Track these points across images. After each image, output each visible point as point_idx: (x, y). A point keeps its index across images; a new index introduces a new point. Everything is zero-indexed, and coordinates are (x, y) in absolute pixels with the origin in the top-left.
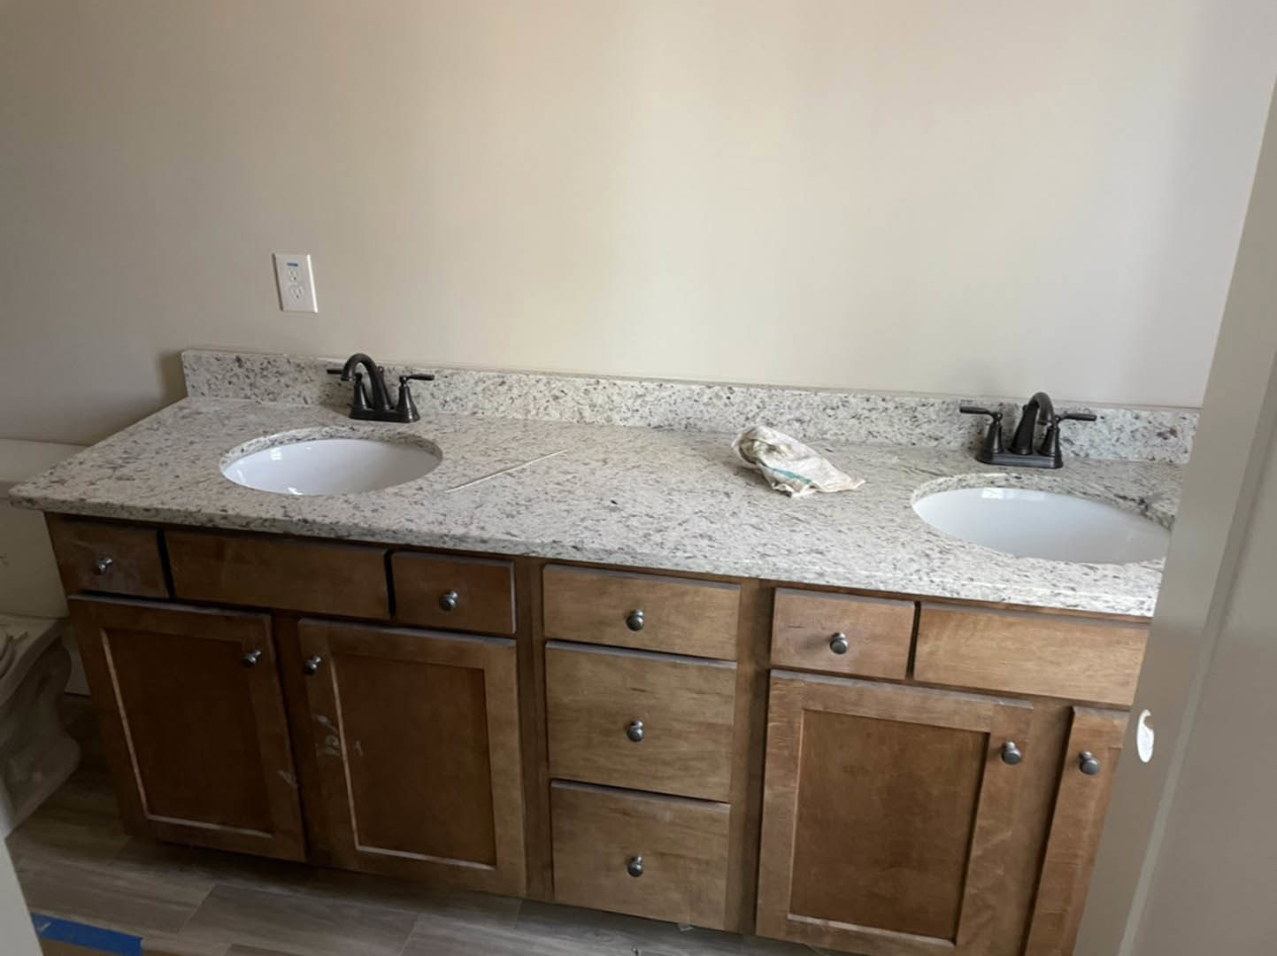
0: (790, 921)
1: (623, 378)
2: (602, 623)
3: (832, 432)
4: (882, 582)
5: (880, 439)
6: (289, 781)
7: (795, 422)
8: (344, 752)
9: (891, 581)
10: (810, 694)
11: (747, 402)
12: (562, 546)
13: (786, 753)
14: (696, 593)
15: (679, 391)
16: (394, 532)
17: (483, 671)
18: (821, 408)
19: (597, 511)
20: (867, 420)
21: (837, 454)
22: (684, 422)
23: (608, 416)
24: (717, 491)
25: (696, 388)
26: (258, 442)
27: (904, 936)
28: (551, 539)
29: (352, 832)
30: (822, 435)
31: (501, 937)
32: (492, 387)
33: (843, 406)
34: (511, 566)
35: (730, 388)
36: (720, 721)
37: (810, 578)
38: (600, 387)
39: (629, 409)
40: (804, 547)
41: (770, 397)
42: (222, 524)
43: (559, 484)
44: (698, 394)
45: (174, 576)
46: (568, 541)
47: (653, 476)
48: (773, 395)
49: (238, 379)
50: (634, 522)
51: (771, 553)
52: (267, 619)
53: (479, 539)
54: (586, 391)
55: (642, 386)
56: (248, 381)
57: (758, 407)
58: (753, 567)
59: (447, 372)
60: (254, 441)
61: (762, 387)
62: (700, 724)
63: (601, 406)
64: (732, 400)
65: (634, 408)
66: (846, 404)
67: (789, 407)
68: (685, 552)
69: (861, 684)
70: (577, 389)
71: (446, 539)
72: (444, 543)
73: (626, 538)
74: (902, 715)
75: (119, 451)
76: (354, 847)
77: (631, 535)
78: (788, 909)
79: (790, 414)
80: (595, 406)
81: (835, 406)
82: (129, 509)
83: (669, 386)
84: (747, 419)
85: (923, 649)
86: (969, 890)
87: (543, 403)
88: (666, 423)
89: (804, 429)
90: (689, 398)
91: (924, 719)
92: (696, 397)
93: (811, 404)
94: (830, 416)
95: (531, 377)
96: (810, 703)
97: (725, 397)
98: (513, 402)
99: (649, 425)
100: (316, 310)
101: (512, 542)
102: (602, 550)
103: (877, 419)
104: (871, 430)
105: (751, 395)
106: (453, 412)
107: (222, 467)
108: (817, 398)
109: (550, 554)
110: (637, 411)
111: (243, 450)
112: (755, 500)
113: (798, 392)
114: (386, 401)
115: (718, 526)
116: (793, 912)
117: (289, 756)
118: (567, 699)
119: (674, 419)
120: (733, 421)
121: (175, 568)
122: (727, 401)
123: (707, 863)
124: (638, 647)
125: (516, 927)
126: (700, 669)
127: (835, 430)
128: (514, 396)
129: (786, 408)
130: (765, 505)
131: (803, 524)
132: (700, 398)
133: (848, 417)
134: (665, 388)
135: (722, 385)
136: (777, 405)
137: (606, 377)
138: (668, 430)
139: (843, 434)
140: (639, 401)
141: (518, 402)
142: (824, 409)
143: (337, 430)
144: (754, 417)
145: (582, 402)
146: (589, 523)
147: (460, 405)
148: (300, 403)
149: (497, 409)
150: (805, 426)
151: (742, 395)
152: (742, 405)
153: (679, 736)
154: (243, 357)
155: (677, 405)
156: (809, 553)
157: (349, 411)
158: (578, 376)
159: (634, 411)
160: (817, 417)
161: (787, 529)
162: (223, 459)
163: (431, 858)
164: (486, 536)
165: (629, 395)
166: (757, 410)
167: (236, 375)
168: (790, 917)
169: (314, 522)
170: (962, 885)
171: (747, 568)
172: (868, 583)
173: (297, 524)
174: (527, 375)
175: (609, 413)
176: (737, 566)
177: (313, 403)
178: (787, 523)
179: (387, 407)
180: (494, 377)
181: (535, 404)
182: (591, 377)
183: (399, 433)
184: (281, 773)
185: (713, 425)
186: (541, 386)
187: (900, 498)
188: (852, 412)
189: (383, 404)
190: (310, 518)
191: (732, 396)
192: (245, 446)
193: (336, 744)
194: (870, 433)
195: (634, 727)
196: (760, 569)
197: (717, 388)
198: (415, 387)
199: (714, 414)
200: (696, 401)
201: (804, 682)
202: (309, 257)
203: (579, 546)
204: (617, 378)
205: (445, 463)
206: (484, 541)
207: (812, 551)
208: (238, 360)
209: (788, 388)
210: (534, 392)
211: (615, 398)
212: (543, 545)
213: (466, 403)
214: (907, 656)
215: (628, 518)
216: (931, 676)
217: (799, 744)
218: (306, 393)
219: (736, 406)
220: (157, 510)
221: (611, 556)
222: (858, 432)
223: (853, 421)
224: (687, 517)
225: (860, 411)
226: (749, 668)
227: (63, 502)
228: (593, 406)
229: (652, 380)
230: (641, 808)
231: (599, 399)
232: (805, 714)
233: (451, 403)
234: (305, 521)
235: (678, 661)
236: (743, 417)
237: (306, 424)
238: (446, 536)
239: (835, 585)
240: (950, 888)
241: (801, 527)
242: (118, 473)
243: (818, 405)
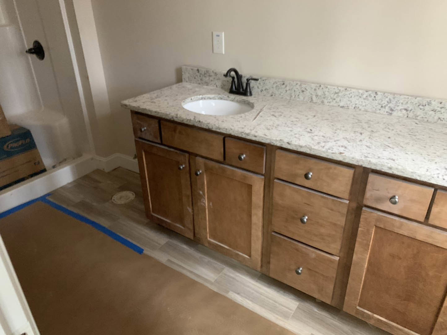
0: (358, 309)
1: (331, 85)
2: (296, 175)
3: (421, 116)
4: (418, 176)
5: (444, 122)
6: (190, 211)
7: (404, 110)
8: (207, 205)
9: (423, 176)
10: (379, 220)
11: (383, 99)
12: (283, 142)
13: (365, 242)
14: (335, 169)
15: (354, 92)
16: (226, 129)
17: (252, 185)
18: (417, 105)
19: (303, 132)
20: (439, 112)
21: (420, 125)
22: (354, 106)
23: (322, 101)
24: (357, 132)
25: (361, 91)
26: (197, 97)
27: (406, 330)
28: (279, 139)
29: (207, 233)
30: (416, 117)
31: (250, 283)
32: (279, 86)
33: (428, 105)
34: (265, 148)
35: (376, 93)
36: (339, 223)
37: (385, 170)
38: (321, 88)
39: (331, 98)
40: (386, 157)
41: (394, 98)
42: (176, 120)
43: (292, 121)
44: (362, 94)
45: (163, 136)
46: (286, 140)
47: (332, 123)
48: (395, 97)
49: (197, 77)
50: (316, 138)
51: (370, 157)
52: (187, 155)
53: (254, 135)
54: (315, 90)
55: (338, 89)
56: (200, 78)
57: (388, 102)
58: (360, 161)
59: (264, 78)
60: (196, 97)
61: (391, 93)
62: (331, 223)
63: (320, 96)
64: (376, 98)
65: (334, 98)
66: (430, 104)
67: (402, 103)
68: (332, 151)
69: (403, 220)
70: (312, 88)
71: (243, 134)
72: (242, 135)
73: (310, 143)
74: (420, 237)
75: (155, 95)
76: (207, 238)
77: (312, 142)
78: (357, 304)
79: (402, 106)
80: (318, 96)
81: (424, 105)
82: (151, 111)
83: (349, 89)
84: (382, 107)
85: (434, 209)
86: (440, 319)
87: (297, 93)
88: (346, 105)
89: (407, 114)
90: (357, 96)
91: (430, 241)
92: (360, 95)
93: (413, 103)
94: (421, 109)
95: (294, 82)
96: (378, 223)
97: (373, 96)
98: (286, 92)
99: (339, 106)
100: (224, 53)
101: (265, 138)
102: (298, 145)
103: (444, 112)
104: (440, 117)
105: (385, 96)
106: (264, 94)
107: (182, 104)
108: (416, 100)
109: (278, 144)
110: (335, 99)
111: (191, 99)
112: (373, 137)
113: (408, 97)
114: (241, 87)
115: (352, 144)
116: (359, 306)
117: (191, 203)
118: (280, 202)
119: (350, 104)
120: (375, 107)
121: (163, 133)
122: (374, 98)
123: (327, 277)
124: (309, 187)
125: (257, 281)
126: (333, 200)
127: (422, 115)
128: (287, 89)
129: (401, 103)
130: (376, 140)
131: (390, 149)
132: (362, 96)
133: (430, 110)
134: (348, 90)
135: (373, 91)
136: (396, 102)
137: (324, 84)
138: (347, 108)
139: (426, 118)
140: (336, 95)
141: (288, 92)
142: (419, 106)
143: (223, 97)
144: (385, 106)
145: (313, 94)
146: (297, 136)
147: (267, 92)
148: (215, 87)
149: (280, 94)
150: (408, 112)
151: (381, 96)
152: (380, 101)
153: (321, 226)
154: (200, 69)
155: (352, 98)
156: (388, 159)
157: (229, 91)
158: (313, 83)
159: (333, 99)
160: (415, 109)
161: (382, 149)
162: (184, 101)
163: (230, 249)
164: (256, 134)
165: (332, 92)
166: (387, 103)
167: (197, 76)
168: (358, 307)
169: (202, 122)
170: (437, 316)
171: (357, 161)
172: (412, 175)
173: (197, 122)
174: (293, 82)
175: (323, 99)
176: (353, 159)
177: (219, 87)
178: (383, 147)
179: (241, 90)
180: (281, 82)
181: (294, 94)
182: (318, 84)
183: (243, 100)
184: (188, 208)
185: (366, 108)
186: (298, 86)
187: (443, 145)
188: (432, 108)
189: (240, 88)
190: (201, 121)
191: (376, 96)
192: (193, 98)
193: (204, 201)
194: (439, 118)
195: (304, 218)
196: (363, 162)
197: (370, 92)
198: (252, 83)
199: (367, 104)
200: (360, 97)
201: (377, 214)
202: (223, 33)
203: (290, 143)
204: (329, 85)
205: (254, 110)
206: (255, 136)
207: (390, 159)
208: (198, 70)
209: (404, 95)
210: (295, 88)
211: (326, 93)
212: (276, 141)
213: (269, 91)
214: (426, 211)
215: (314, 136)
216: (437, 223)
217: (371, 239)
218: (217, 84)
219: (378, 101)
220: (158, 113)
221: (302, 148)
222: (433, 118)
223: (433, 113)
224: (339, 139)
225: (436, 108)
226: (354, 205)
227: (134, 107)
228: (317, 96)
229: (343, 87)
230: (304, 250)
231: (320, 93)
232: (375, 228)
233: (264, 91)
234: (200, 121)
235: (325, 196)
236: (381, 106)
237: (214, 93)
238: (243, 132)
239: (396, 174)
240: (431, 317)
241: (389, 149)
242: (152, 101)
243: (416, 104)
